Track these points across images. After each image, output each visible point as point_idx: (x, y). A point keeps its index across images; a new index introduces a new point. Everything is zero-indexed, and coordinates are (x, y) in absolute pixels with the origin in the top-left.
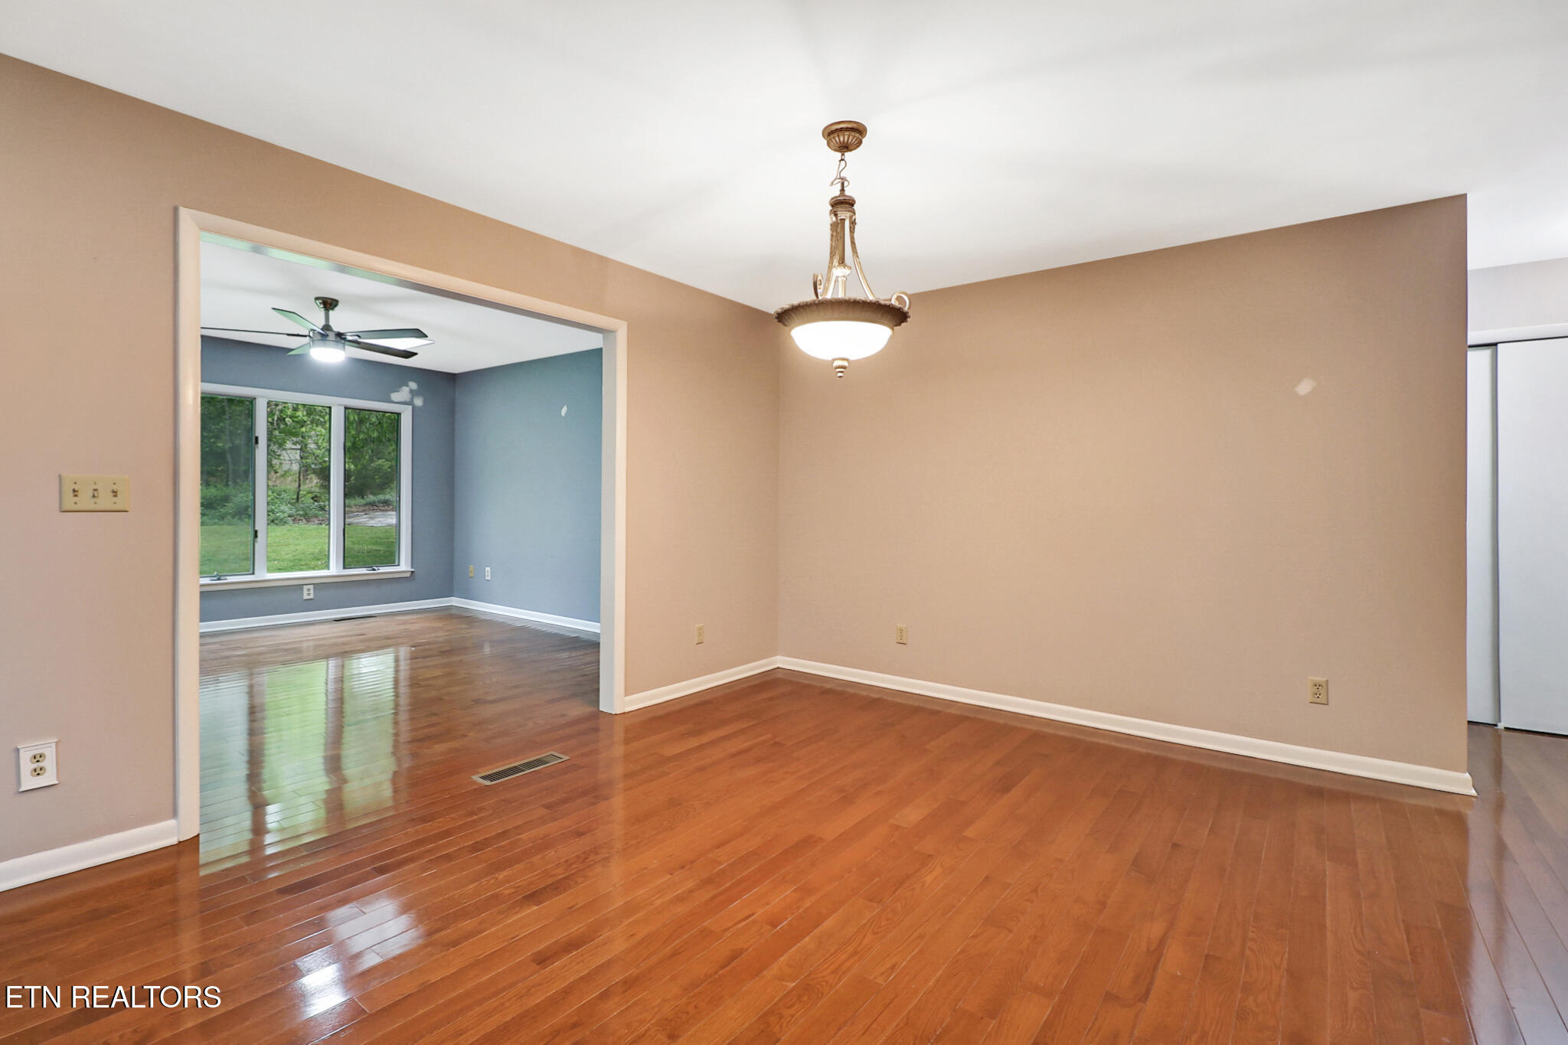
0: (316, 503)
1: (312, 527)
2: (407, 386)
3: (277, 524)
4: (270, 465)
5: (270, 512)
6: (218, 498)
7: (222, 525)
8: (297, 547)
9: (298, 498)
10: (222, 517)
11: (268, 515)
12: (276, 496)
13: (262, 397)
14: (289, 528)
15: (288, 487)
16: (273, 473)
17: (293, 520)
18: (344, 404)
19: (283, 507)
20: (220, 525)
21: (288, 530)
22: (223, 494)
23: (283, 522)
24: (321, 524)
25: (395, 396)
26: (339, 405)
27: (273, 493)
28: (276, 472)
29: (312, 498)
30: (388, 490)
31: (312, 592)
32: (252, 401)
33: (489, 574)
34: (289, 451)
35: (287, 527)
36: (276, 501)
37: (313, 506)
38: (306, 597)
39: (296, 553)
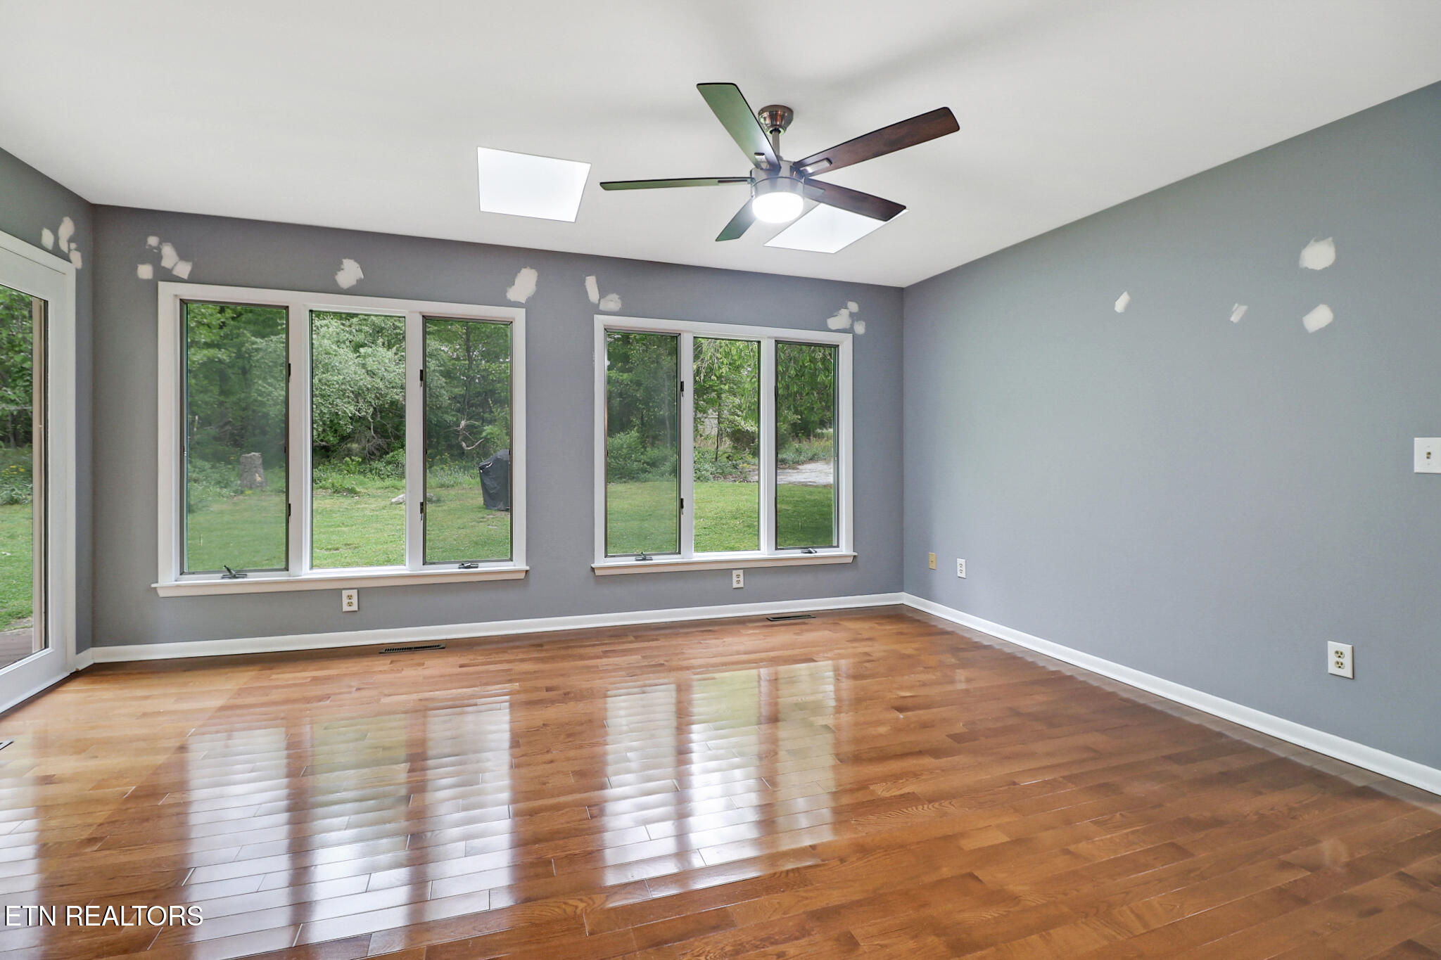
0: (730, 462)
1: (728, 483)
2: (846, 308)
3: (701, 481)
4: (696, 430)
5: (697, 470)
6: (660, 458)
7: (662, 481)
8: (718, 504)
9: (716, 458)
10: (662, 475)
11: (696, 473)
12: (701, 456)
13: (688, 330)
14: (712, 485)
15: (710, 448)
16: (698, 437)
17: (714, 477)
18: (775, 335)
19: (707, 466)
20: (661, 481)
21: (711, 487)
22: (663, 455)
23: (707, 480)
24: (735, 481)
25: (833, 323)
26: (769, 337)
27: (699, 453)
28: (701, 436)
29: (728, 458)
30: (784, 450)
31: (741, 578)
32: (675, 338)
33: (964, 569)
34: (711, 420)
35: (709, 483)
36: (701, 460)
37: (728, 465)
38: (735, 585)
39: (718, 511)
